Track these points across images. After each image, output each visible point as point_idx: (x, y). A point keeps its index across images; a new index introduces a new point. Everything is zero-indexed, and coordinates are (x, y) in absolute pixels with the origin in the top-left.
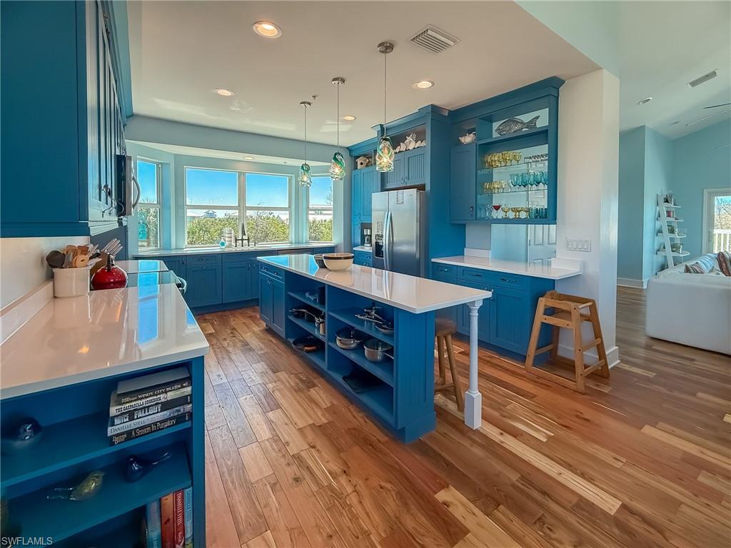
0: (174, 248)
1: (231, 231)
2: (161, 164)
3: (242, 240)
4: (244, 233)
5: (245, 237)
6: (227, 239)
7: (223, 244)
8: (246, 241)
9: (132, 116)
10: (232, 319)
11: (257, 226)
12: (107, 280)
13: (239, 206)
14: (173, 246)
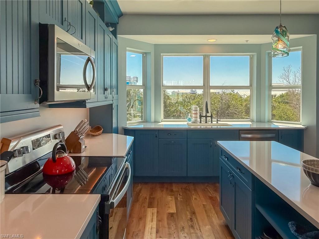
0: (154, 121)
1: (196, 108)
2: (146, 53)
3: (206, 117)
4: (207, 111)
5: (208, 115)
6: (193, 115)
7: (190, 120)
8: (210, 118)
9: (121, 15)
10: (194, 197)
11: (222, 100)
12: (54, 171)
13: (204, 85)
14: (153, 119)
